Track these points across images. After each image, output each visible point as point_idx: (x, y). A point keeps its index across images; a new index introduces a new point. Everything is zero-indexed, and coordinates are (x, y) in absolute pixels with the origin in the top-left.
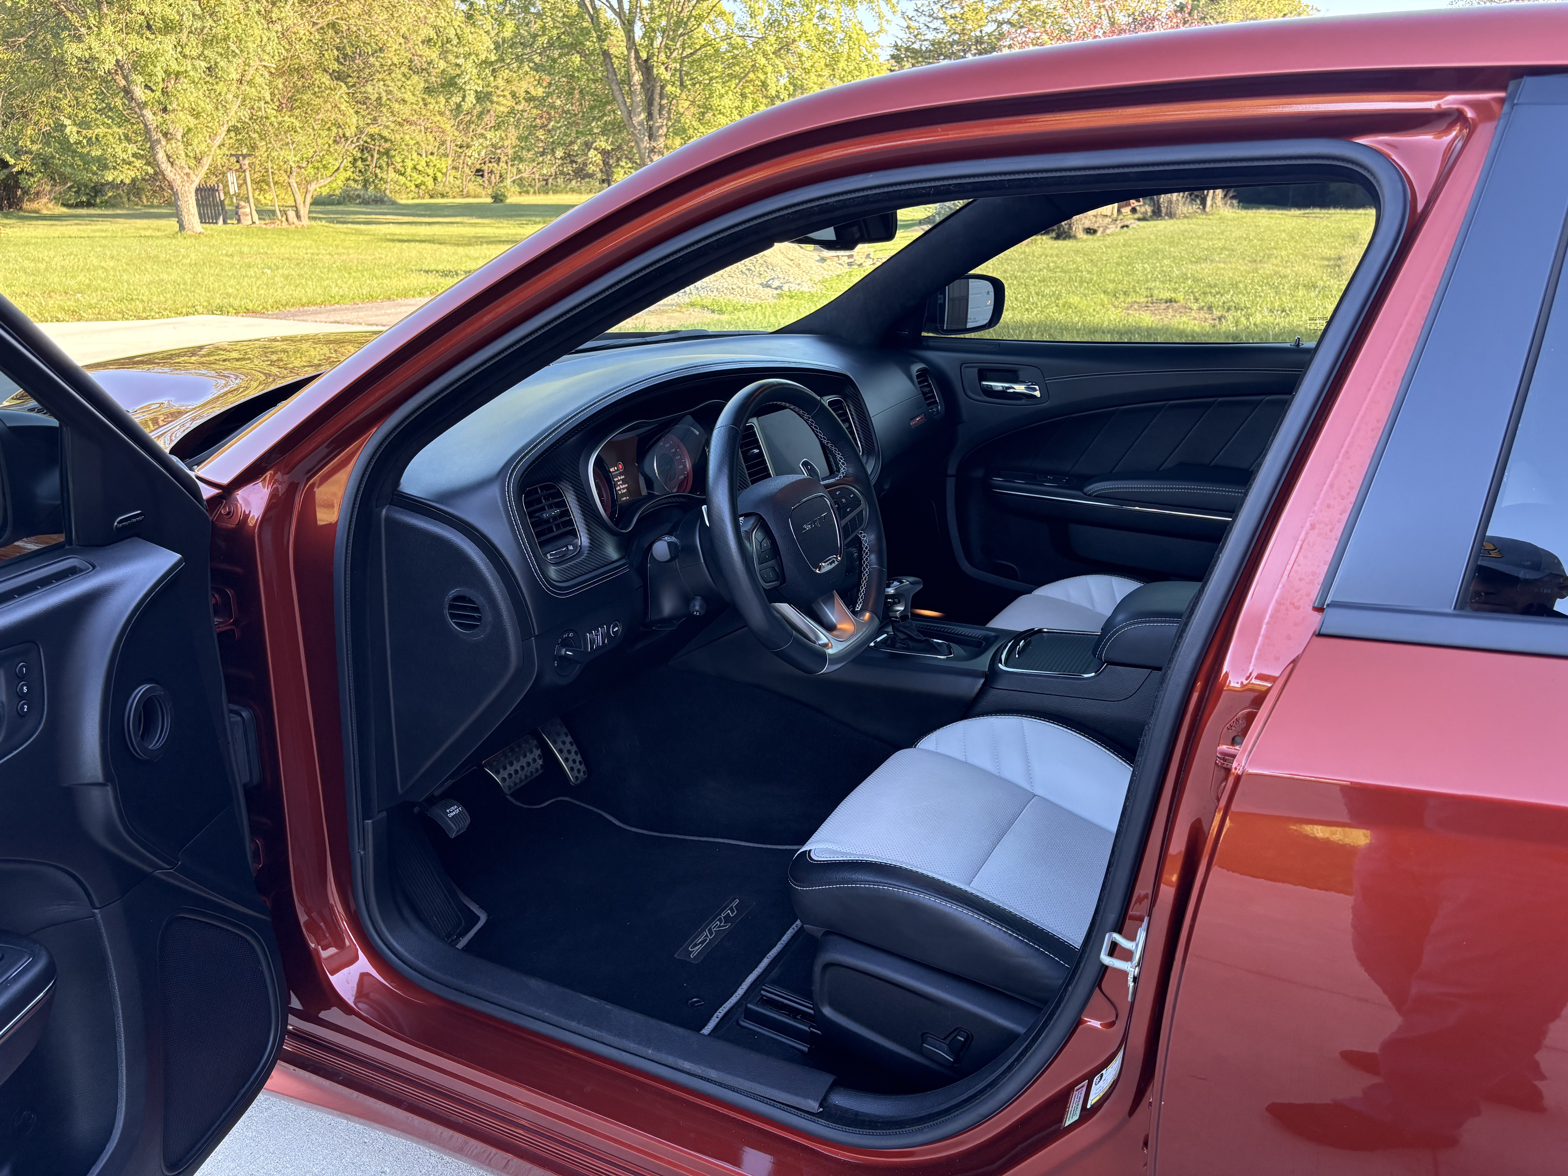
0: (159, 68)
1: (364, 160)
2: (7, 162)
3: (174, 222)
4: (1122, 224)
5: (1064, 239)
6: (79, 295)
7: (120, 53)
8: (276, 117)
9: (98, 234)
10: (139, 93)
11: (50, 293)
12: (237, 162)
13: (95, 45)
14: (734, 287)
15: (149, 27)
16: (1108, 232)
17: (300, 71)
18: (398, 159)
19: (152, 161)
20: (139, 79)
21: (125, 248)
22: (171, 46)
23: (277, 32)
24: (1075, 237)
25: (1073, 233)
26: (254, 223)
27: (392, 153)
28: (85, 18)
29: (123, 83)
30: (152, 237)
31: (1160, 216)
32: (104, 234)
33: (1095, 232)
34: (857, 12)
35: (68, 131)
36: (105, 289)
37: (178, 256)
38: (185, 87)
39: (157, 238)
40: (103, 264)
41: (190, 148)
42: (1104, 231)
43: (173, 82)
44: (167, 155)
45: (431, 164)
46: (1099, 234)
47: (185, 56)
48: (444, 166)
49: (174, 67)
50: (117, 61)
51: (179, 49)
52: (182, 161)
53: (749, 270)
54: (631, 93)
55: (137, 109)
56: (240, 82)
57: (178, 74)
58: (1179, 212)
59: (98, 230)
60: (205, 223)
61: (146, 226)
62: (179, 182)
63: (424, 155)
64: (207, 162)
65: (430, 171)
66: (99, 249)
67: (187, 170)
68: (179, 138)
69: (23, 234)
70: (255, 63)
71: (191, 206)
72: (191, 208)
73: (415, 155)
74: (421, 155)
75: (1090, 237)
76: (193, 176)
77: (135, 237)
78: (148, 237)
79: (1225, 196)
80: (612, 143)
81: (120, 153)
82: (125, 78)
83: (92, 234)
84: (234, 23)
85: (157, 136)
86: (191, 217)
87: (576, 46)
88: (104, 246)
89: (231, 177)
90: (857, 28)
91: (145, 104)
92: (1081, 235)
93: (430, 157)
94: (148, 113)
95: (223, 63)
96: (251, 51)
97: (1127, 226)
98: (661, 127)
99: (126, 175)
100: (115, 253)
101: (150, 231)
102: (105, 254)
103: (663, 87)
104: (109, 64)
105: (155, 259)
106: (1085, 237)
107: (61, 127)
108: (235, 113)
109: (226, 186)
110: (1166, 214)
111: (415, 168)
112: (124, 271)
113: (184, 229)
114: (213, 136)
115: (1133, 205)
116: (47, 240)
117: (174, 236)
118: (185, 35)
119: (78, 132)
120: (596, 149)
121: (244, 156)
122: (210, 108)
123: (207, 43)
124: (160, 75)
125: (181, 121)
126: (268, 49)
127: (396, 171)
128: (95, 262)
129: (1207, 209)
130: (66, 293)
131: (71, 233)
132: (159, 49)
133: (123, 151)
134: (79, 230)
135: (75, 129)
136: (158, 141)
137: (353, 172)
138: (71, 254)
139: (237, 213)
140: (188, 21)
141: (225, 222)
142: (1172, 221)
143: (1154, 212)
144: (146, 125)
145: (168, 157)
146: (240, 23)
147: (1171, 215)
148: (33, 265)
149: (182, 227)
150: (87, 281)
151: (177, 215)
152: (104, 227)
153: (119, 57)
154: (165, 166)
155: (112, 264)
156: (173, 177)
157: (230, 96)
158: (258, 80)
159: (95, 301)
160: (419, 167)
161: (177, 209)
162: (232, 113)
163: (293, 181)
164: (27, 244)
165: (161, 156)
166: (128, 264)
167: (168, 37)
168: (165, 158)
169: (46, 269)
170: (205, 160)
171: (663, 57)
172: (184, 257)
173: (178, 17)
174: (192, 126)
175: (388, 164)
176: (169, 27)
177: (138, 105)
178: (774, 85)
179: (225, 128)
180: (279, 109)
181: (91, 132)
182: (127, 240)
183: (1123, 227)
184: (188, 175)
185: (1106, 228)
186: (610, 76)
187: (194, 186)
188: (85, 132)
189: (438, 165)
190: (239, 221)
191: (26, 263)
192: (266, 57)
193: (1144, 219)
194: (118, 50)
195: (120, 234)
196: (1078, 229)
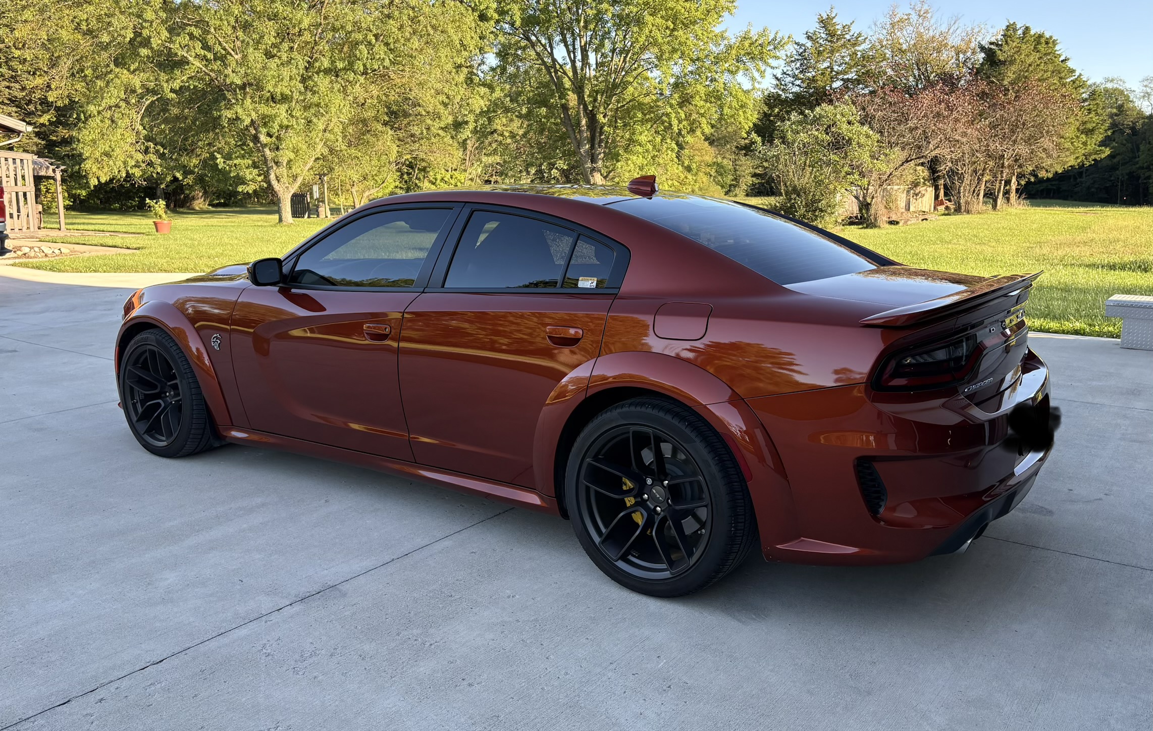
0: (276, 123)
1: (408, 174)
2: (178, 178)
3: (277, 216)
5: (871, 228)
6: (216, 259)
7: (254, 116)
8: (346, 150)
9: (229, 224)
10: (263, 138)
11: (201, 257)
12: (320, 179)
13: (240, 111)
15: (273, 98)
16: (908, 223)
17: (364, 122)
18: (431, 173)
19: (267, 180)
20: (264, 130)
21: (244, 232)
22: (285, 110)
23: (350, 100)
24: (879, 227)
25: (878, 223)
26: (326, 217)
27: (428, 169)
28: (236, 94)
29: (254, 132)
30: (262, 226)
31: (960, 211)
32: (233, 224)
33: (897, 223)
34: (736, 77)
35: (218, 161)
36: (231, 256)
37: (275, 238)
38: (291, 135)
39: (265, 226)
40: (231, 242)
41: (290, 171)
43: (284, 131)
44: (276, 175)
45: (454, 176)
46: (901, 224)
47: (292, 116)
48: (462, 178)
49: (285, 122)
50: (252, 120)
51: (289, 112)
52: (285, 180)
54: (580, 132)
55: (261, 148)
56: (325, 131)
57: (287, 127)
58: (976, 208)
59: (229, 222)
60: (296, 217)
61: (259, 219)
62: (281, 192)
63: (450, 170)
64: (300, 180)
65: (453, 182)
66: (229, 233)
67: (287, 185)
68: (285, 165)
69: (183, 224)
70: (335, 120)
71: (287, 207)
72: (287, 209)
73: (443, 171)
74: (447, 171)
75: (893, 227)
76: (290, 188)
77: (251, 226)
78: (259, 226)
79: (1019, 197)
80: (568, 164)
81: (248, 175)
82: (255, 129)
83: (225, 224)
84: (324, 96)
85: (272, 164)
86: (287, 214)
87: (544, 103)
88: (232, 232)
89: (316, 188)
90: (737, 87)
91: (266, 145)
92: (885, 225)
93: (453, 172)
94: (267, 151)
95: (315, 120)
96: (333, 112)
97: (926, 219)
98: (600, 154)
99: (250, 188)
100: (238, 236)
101: (262, 222)
102: (233, 236)
103: (602, 128)
104: (247, 121)
105: (262, 240)
106: (887, 226)
107: (214, 158)
108: (321, 149)
109: (311, 194)
110: (965, 211)
111: (442, 179)
112: (242, 246)
113: (282, 221)
114: (305, 163)
116: (198, 228)
117: (275, 226)
118: (294, 103)
119: (224, 162)
120: (557, 168)
121: (325, 175)
122: (304, 147)
123: (306, 108)
124: (277, 127)
125: (286, 155)
126: (344, 111)
127: (430, 182)
128: (227, 241)
129: (998, 208)
130: (209, 258)
131: (213, 223)
132: (277, 113)
133: (250, 174)
134: (218, 221)
135: (222, 160)
136: (272, 167)
137: (400, 183)
138: (213, 235)
139: (317, 211)
140: (296, 95)
141: (309, 217)
142: (970, 216)
143: (955, 210)
144: (265, 158)
145: (277, 177)
146: (327, 96)
148: (191, 242)
149: (280, 220)
150: (221, 251)
151: (279, 212)
152: (233, 220)
153: (253, 118)
154: (274, 183)
155: (236, 242)
156: (278, 189)
157: (318, 140)
158: (336, 130)
159: (225, 261)
160: (446, 179)
161: (279, 209)
162: (318, 150)
163: (354, 190)
164: (187, 230)
165: (272, 177)
166: (245, 242)
167: (283, 105)
168: (275, 177)
169: (199, 244)
170: (299, 178)
171: (602, 109)
172: (278, 238)
173: (290, 94)
174: (292, 158)
175: (424, 177)
176: (285, 99)
177: (262, 145)
178: (676, 126)
179: (313, 158)
180: (349, 145)
181: (231, 162)
182: (247, 228)
183: (923, 220)
184: (287, 188)
185: (908, 220)
186: (566, 121)
187: (291, 194)
188: (228, 162)
189: (459, 178)
190: (318, 216)
191: (187, 241)
192: (342, 116)
194: (253, 114)
195: (242, 225)
196: (883, 220)
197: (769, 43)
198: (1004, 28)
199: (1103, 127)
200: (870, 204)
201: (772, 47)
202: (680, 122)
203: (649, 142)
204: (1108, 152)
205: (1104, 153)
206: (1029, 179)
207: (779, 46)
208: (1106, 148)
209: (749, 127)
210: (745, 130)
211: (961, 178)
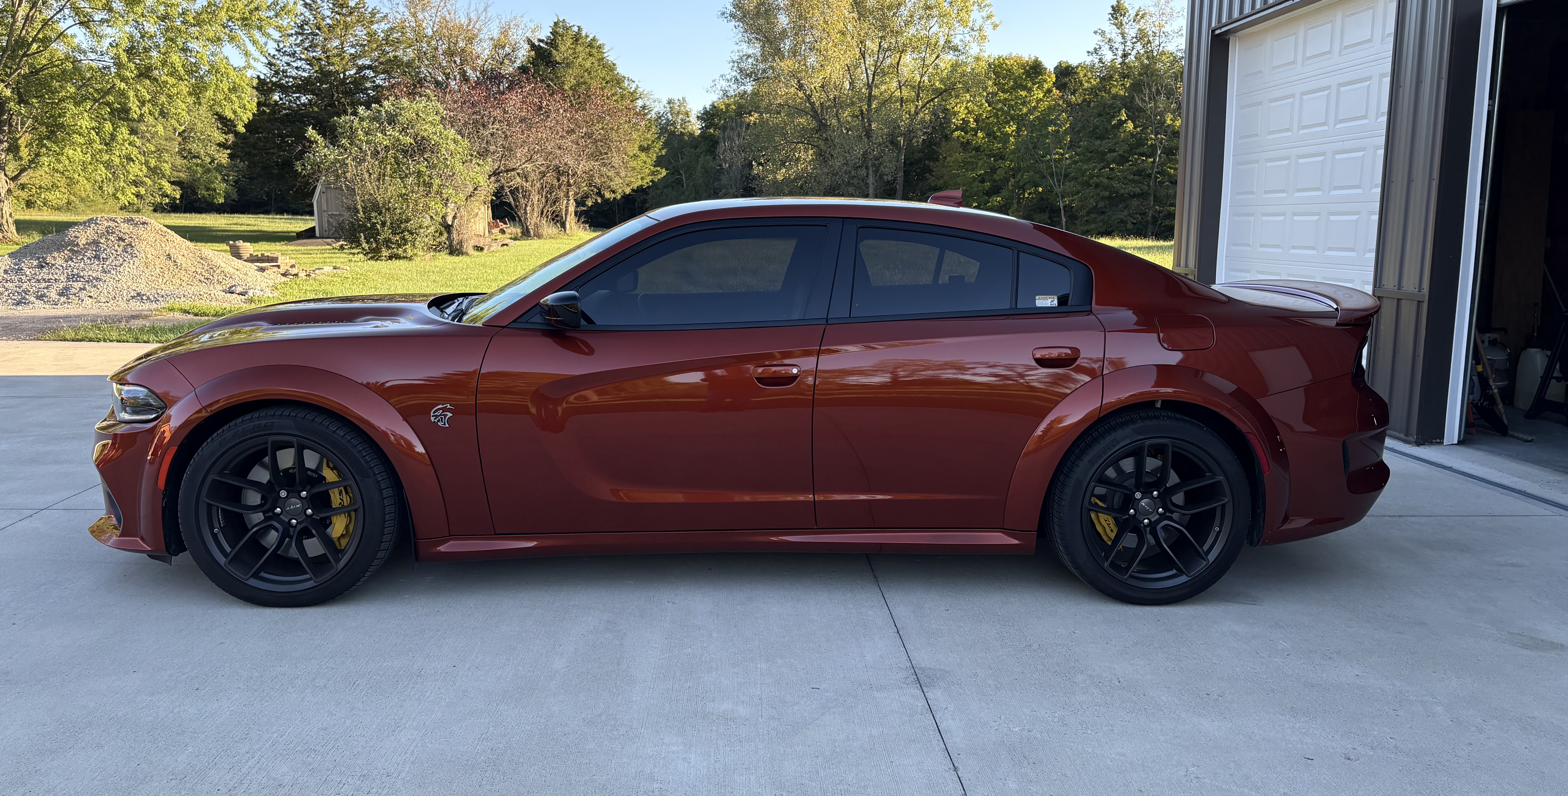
4: (502, 243)
5: (458, 255)
14: (201, 293)
16: (492, 249)
24: (467, 254)
25: (464, 250)
31: (530, 236)
33: (482, 249)
42: (489, 249)
46: (485, 251)
53: (207, 279)
58: (545, 233)
75: (480, 253)
79: (578, 221)
90: (224, 62)
92: (471, 251)
97: (507, 245)
106: (476, 253)
110: (535, 235)
115: (501, 227)
129: (567, 232)
142: (542, 241)
143: (523, 233)
147: (539, 236)
178: (137, 109)
183: (503, 245)
185: (490, 246)
193: (515, 239)
196: (468, 247)
197: (268, 7)
198: (552, 24)
199: (657, 146)
200: (452, 226)
201: (272, 13)
202: (143, 103)
203: (93, 129)
204: (664, 172)
205: (661, 173)
206: (596, 200)
207: (283, 13)
208: (662, 168)
209: (248, 119)
210: (243, 121)
211: (527, 195)
